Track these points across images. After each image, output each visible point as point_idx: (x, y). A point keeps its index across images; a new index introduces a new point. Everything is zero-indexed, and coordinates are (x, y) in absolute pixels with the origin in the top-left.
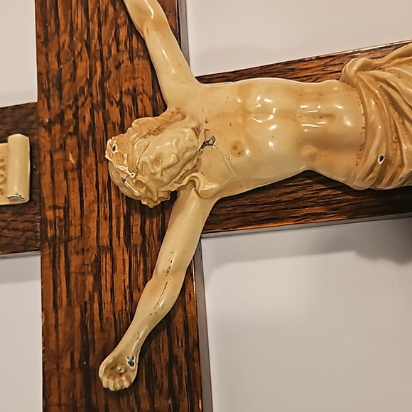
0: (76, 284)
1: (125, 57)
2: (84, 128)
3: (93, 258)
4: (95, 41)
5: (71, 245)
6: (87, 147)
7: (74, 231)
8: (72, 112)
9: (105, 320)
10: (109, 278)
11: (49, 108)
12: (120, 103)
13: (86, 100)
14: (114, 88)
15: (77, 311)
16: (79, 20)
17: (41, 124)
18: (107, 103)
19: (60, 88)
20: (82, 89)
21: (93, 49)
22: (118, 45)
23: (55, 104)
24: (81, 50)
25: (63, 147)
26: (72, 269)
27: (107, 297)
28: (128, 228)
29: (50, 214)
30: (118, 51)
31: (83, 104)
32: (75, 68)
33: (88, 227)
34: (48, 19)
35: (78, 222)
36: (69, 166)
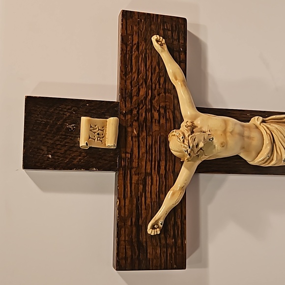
0: (135, 188)
1: (163, 91)
2: (142, 119)
3: (143, 177)
4: (149, 80)
5: (133, 171)
6: (143, 128)
7: (135, 164)
8: (136, 111)
9: (147, 205)
10: (149, 187)
11: (125, 106)
12: (159, 111)
13: (143, 106)
14: (156, 104)
15: (135, 200)
16: (142, 68)
17: (121, 113)
18: (153, 110)
19: (131, 98)
20: (142, 101)
21: (148, 84)
22: (159, 85)
23: (128, 105)
24: (142, 82)
25: (131, 125)
26: (133, 182)
27: (148, 195)
28: (159, 166)
29: (123, 155)
30: (159, 87)
31: (142, 108)
32: (139, 91)
33: (141, 164)
34: (127, 64)
35: (137, 161)
36: (133, 135)
